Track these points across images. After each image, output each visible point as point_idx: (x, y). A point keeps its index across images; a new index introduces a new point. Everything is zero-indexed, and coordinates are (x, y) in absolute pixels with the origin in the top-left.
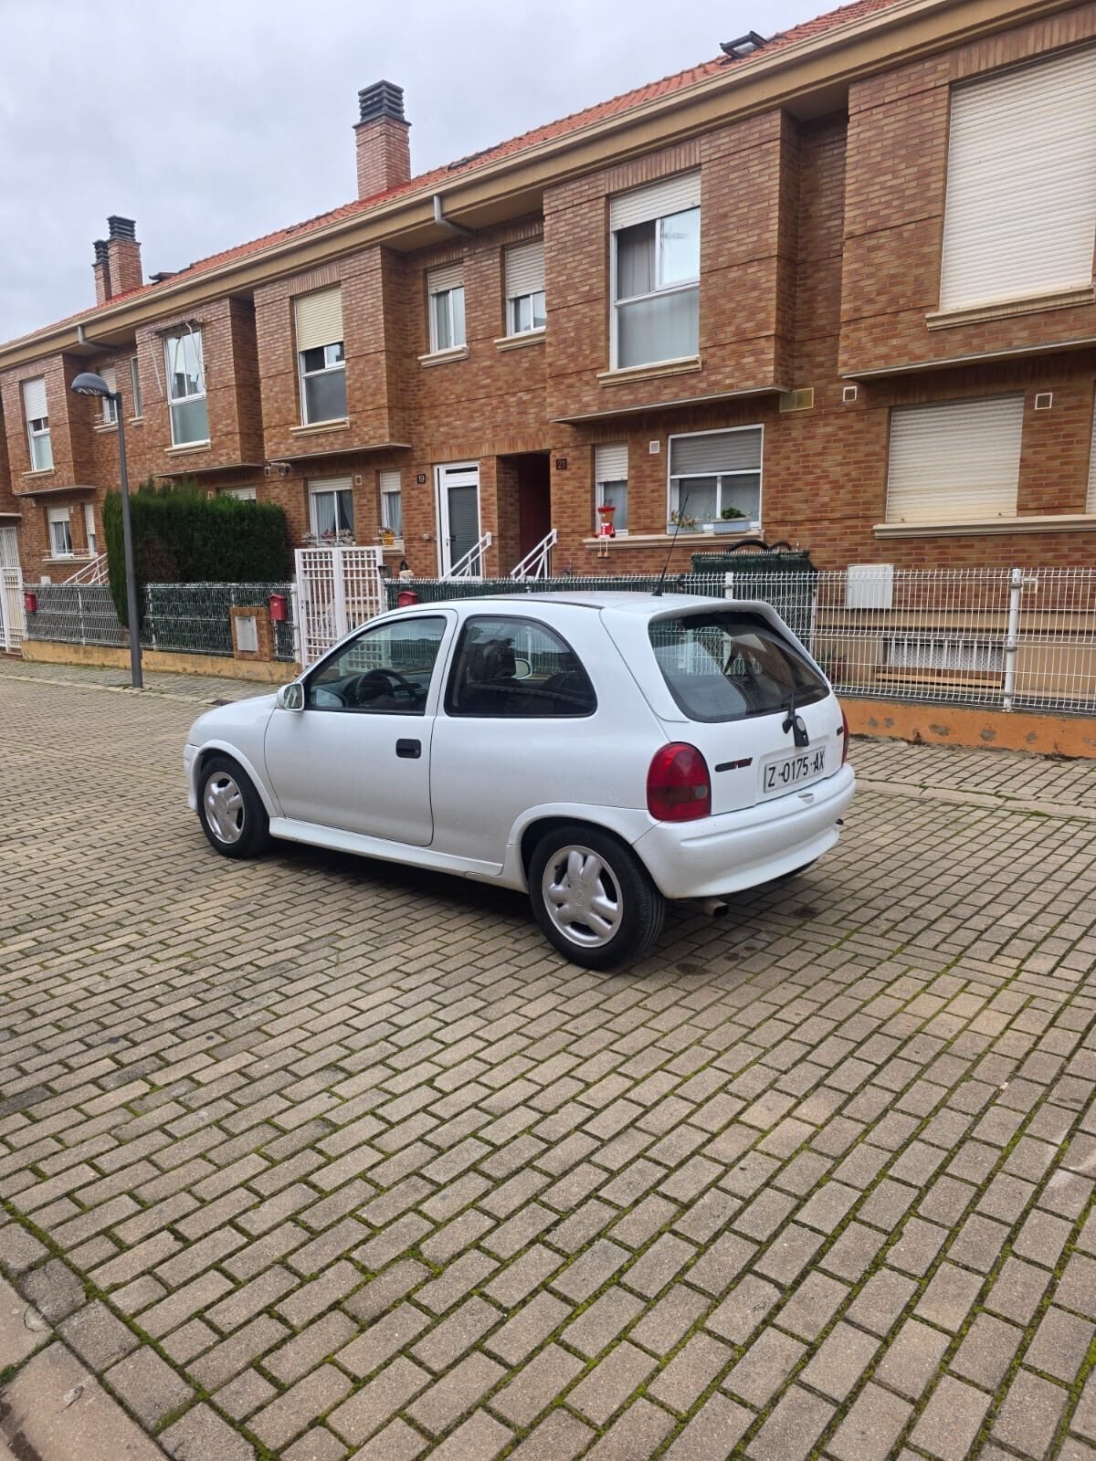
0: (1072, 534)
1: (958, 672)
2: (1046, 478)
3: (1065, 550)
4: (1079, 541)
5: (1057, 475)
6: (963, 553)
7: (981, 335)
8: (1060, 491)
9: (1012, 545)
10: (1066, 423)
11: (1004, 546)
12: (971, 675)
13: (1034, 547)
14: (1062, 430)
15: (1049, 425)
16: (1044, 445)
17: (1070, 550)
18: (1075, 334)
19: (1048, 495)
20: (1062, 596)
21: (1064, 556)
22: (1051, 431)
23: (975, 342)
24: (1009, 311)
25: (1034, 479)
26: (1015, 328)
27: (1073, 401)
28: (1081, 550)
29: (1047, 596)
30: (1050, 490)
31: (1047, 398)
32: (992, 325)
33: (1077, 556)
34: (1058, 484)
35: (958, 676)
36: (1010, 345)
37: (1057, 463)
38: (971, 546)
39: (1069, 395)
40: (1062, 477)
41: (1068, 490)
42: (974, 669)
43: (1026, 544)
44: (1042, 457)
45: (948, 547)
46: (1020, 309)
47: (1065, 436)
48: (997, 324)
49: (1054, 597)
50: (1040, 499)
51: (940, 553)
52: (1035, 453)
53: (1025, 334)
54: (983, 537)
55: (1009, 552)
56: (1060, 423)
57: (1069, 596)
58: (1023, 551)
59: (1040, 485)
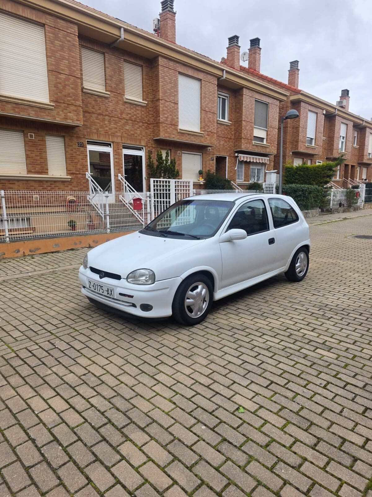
0: (47, 181)
1: (16, 229)
2: (36, 162)
3: (45, 186)
4: (49, 184)
5: (39, 162)
6: (11, 186)
7: (19, 108)
8: (41, 167)
9: (29, 184)
10: (39, 145)
11: (26, 184)
12: (21, 230)
13: (36, 185)
14: (38, 147)
15: (34, 144)
16: (34, 151)
17: (47, 186)
18: (49, 118)
19: (38, 168)
20: (46, 201)
21: (46, 188)
22: (35, 147)
23: (16, 110)
24: (29, 103)
25: (32, 162)
26: (30, 109)
27: (40, 138)
28: (50, 186)
29: (42, 201)
30: (38, 166)
31: (32, 135)
32: (22, 106)
33: (49, 188)
34: (40, 165)
35: (16, 231)
36: (29, 115)
37: (39, 158)
38: (14, 184)
39: (39, 136)
40: (41, 162)
41: (43, 167)
42: (21, 227)
43: (33, 184)
44: (34, 155)
45: (5, 183)
46: (32, 104)
47: (40, 149)
48: (24, 106)
49: (44, 201)
50: (35, 169)
51: (3, 186)
52: (31, 153)
53: (34, 113)
54: (18, 180)
55: (28, 186)
56: (37, 145)
57: (48, 201)
58: (33, 186)
59: (35, 165)
